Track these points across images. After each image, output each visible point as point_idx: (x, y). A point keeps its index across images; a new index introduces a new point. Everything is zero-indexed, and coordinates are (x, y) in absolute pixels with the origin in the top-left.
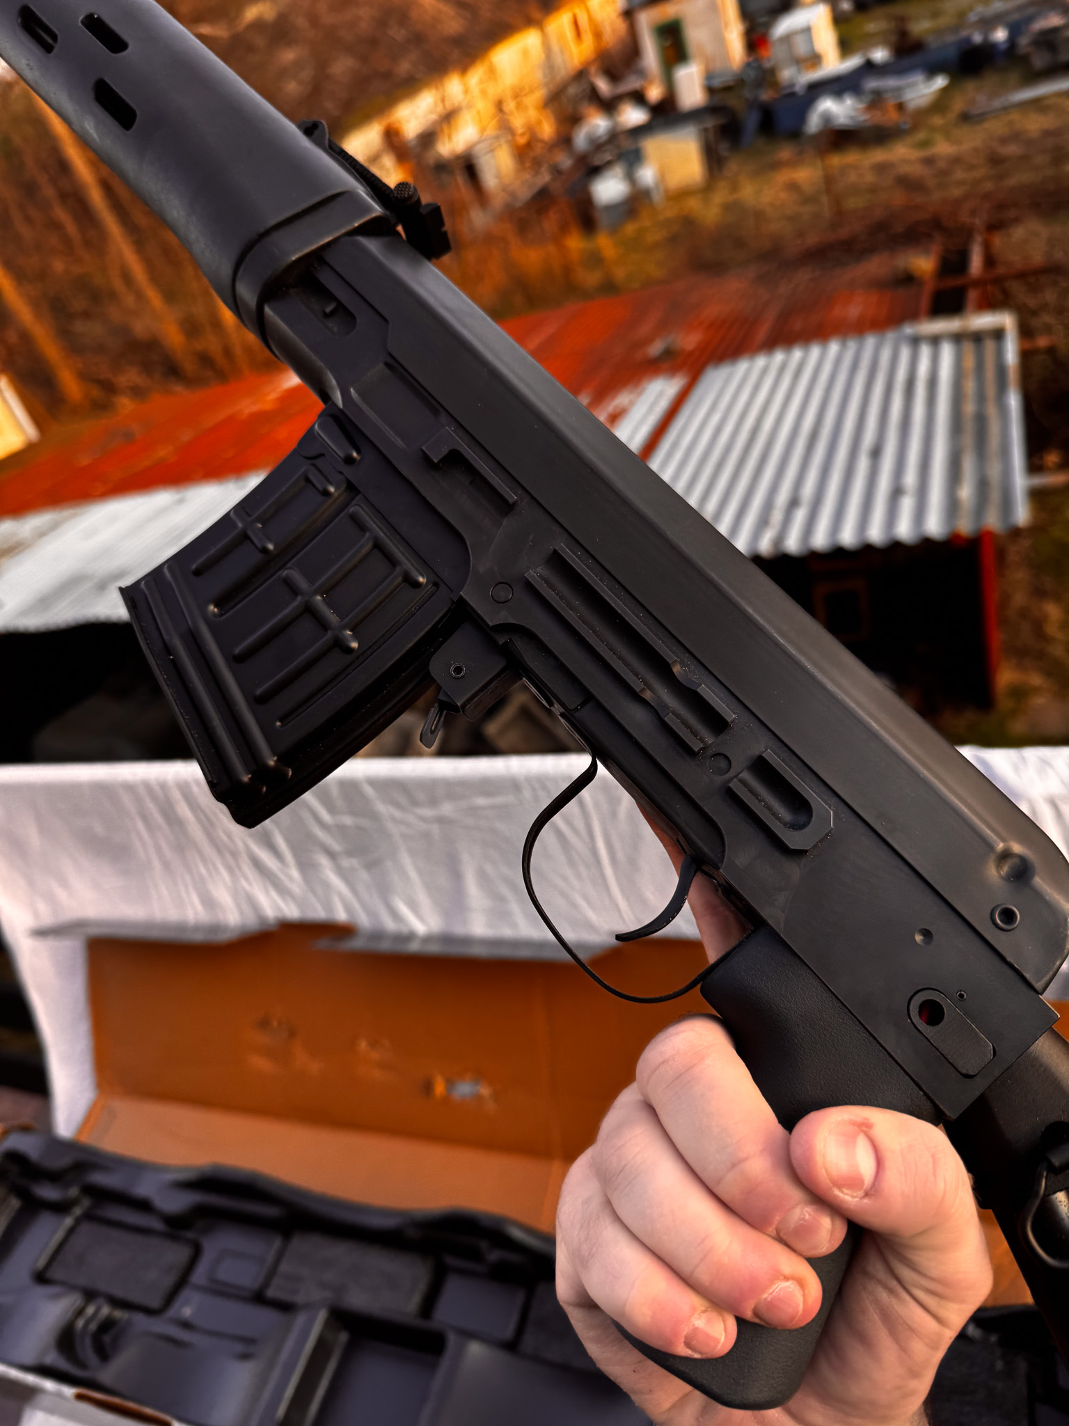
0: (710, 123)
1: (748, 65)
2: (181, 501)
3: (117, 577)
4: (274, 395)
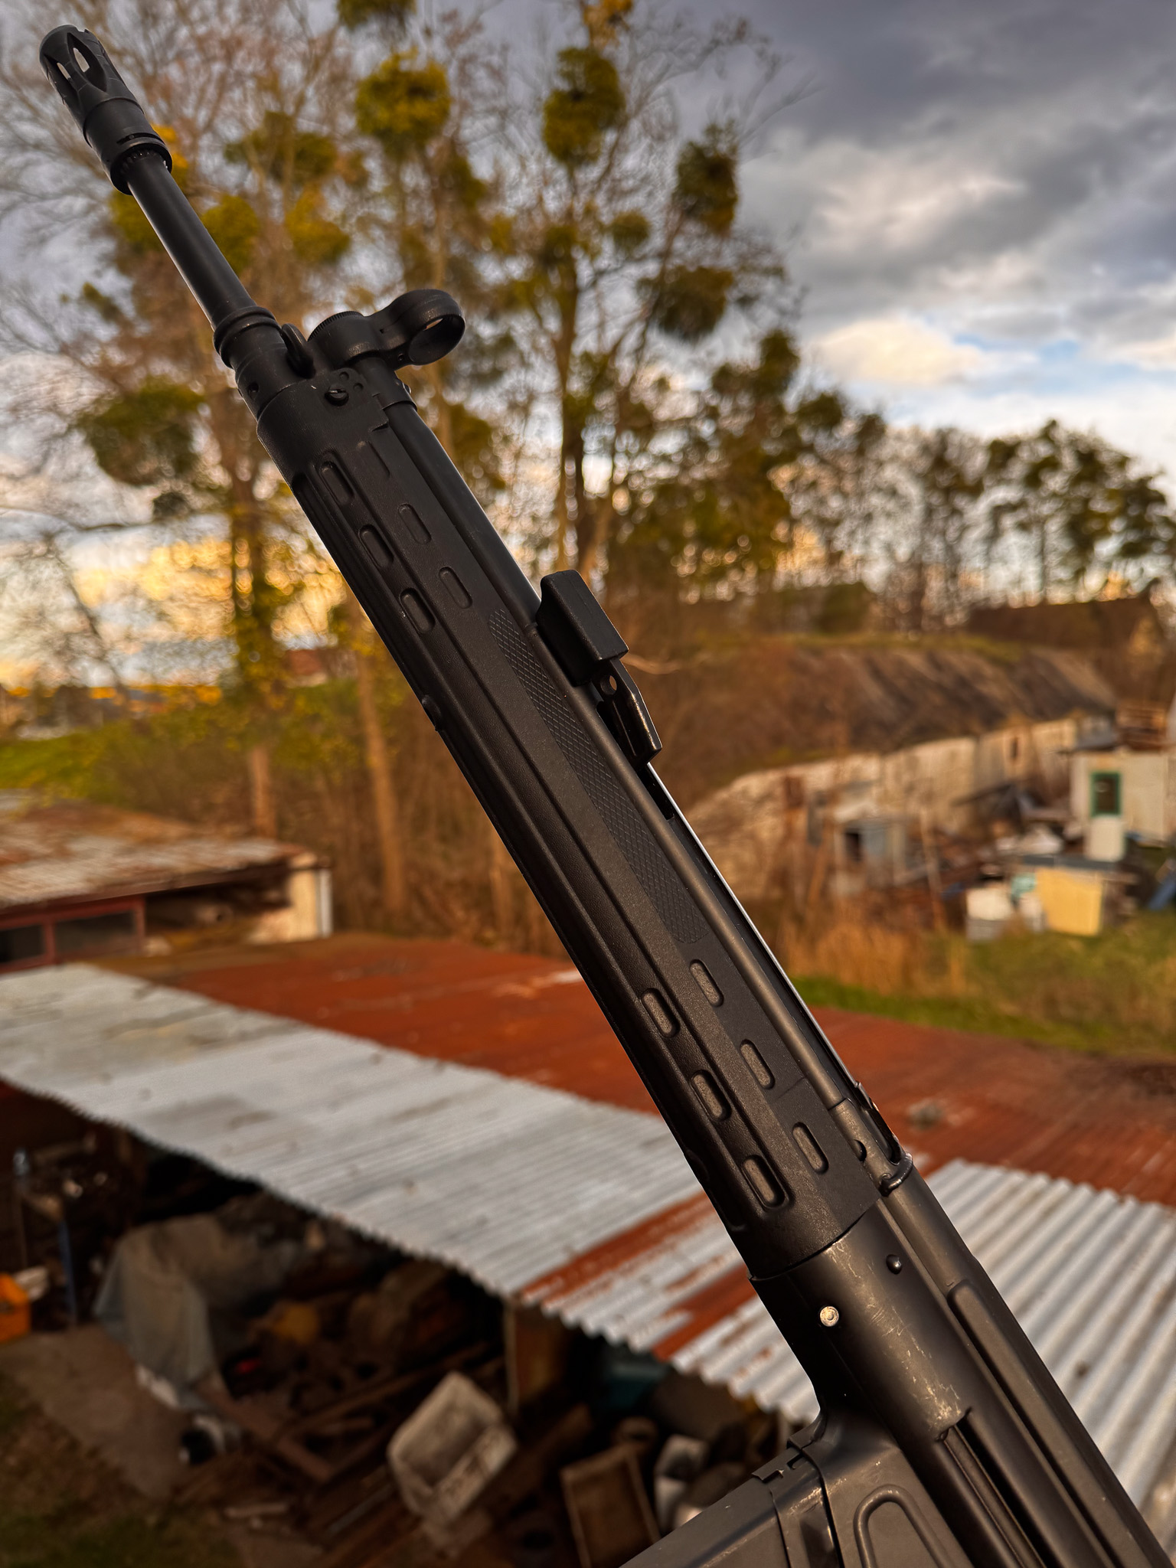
2: (376, 1060)
3: (258, 1117)
4: (539, 982)
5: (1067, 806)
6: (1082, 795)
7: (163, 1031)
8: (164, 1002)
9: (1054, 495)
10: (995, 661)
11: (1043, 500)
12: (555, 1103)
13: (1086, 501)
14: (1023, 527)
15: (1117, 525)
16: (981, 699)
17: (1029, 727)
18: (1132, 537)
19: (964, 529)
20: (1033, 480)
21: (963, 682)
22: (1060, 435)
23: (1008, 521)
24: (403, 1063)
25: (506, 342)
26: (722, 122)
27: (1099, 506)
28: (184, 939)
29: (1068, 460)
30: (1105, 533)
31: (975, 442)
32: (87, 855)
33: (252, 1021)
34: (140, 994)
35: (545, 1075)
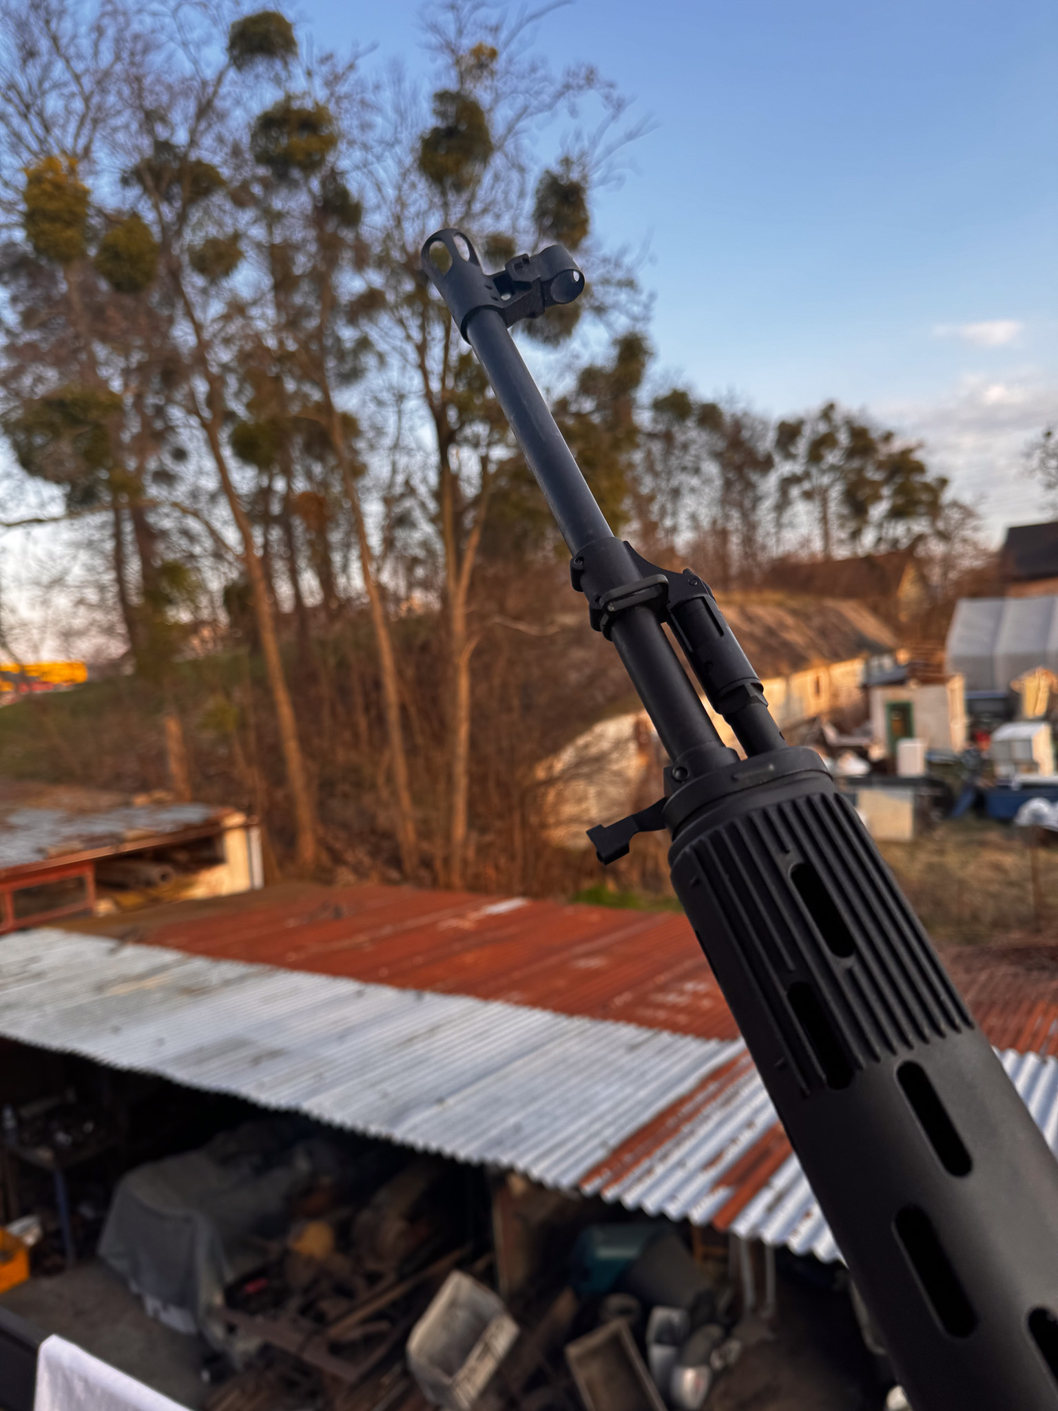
0: (926, 791)
1: (967, 752)
2: (360, 994)
3: (274, 1054)
4: (475, 916)
5: (868, 733)
6: (879, 722)
7: (150, 983)
8: (137, 958)
9: (833, 468)
10: (794, 613)
11: (823, 472)
12: (536, 1020)
13: (860, 471)
14: (808, 495)
15: (886, 491)
16: (786, 645)
17: (828, 666)
18: (900, 501)
19: (757, 500)
20: (815, 455)
21: (770, 632)
22: (838, 417)
23: (795, 492)
24: (385, 996)
25: (364, 344)
26: (574, 155)
27: (873, 475)
28: (130, 899)
29: (843, 438)
30: (877, 498)
31: (765, 424)
32: (27, 828)
33: (229, 969)
34: (112, 951)
35: (516, 995)
